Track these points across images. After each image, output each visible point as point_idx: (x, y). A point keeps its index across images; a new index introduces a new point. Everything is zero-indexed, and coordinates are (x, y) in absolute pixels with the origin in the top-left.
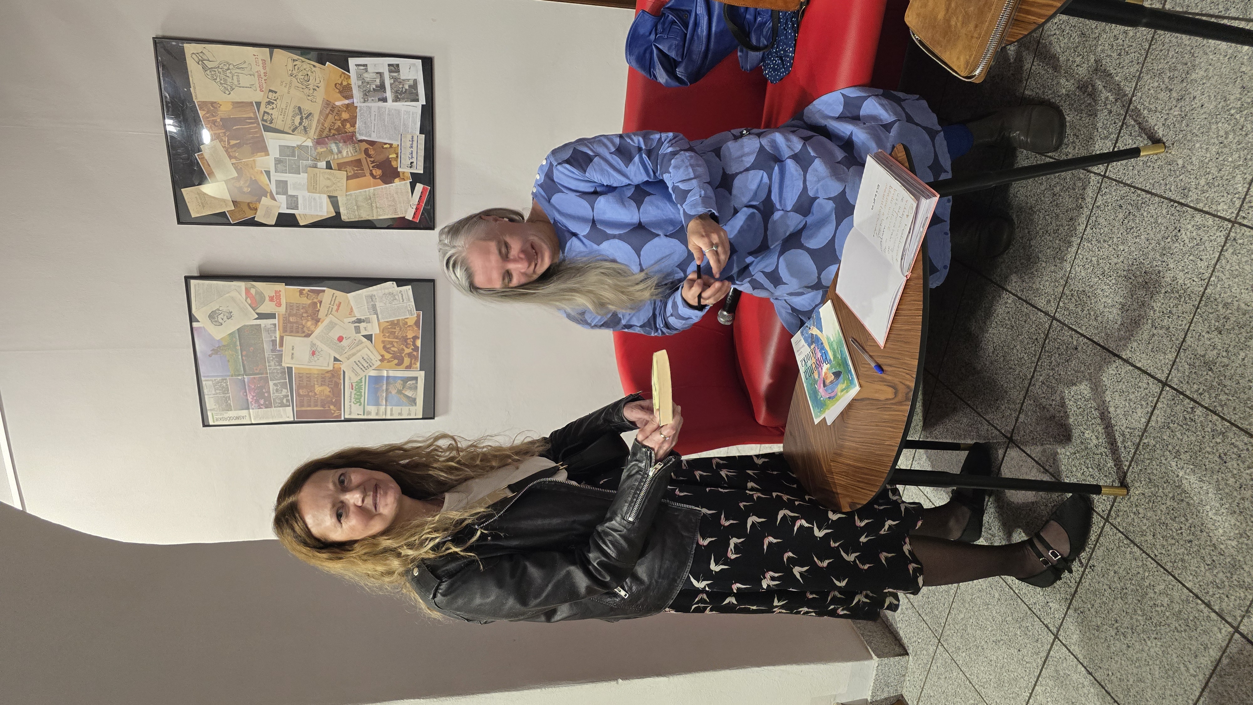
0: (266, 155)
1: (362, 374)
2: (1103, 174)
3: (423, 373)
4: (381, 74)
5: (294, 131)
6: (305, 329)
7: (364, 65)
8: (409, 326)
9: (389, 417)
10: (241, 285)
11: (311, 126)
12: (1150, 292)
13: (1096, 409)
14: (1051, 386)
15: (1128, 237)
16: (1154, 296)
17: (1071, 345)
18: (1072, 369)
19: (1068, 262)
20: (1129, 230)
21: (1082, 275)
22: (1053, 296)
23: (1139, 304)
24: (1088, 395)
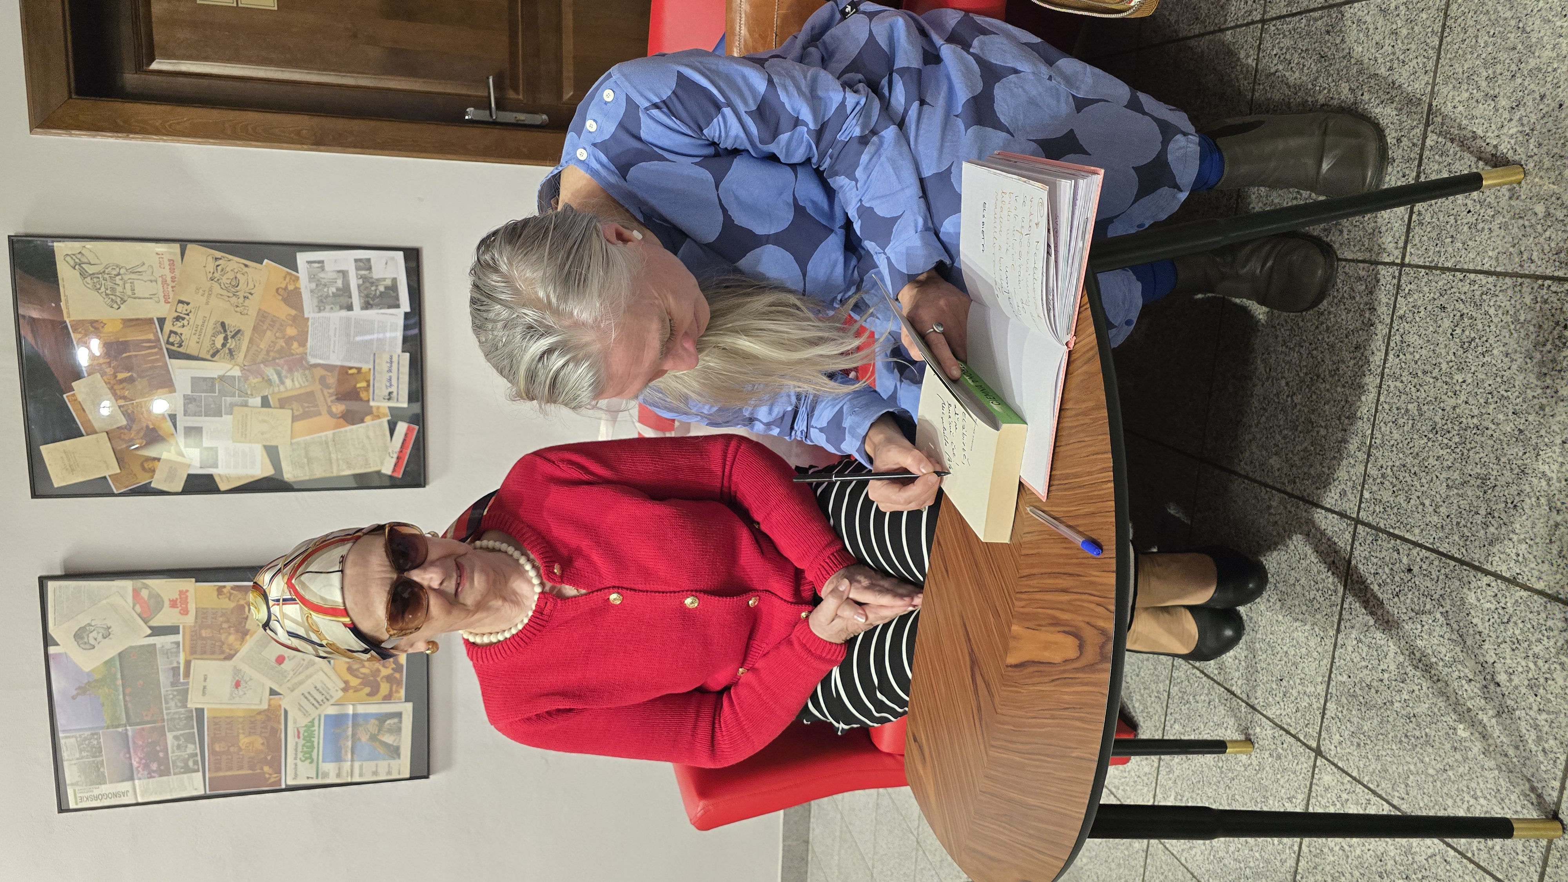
0: (170, 392)
1: (314, 713)
2: (1398, 261)
3: (409, 706)
4: (344, 273)
5: (213, 355)
6: (225, 648)
7: (319, 262)
9: (357, 779)
10: (127, 585)
11: (239, 348)
12: (1531, 448)
13: (1470, 680)
14: (1375, 644)
15: (1467, 357)
16: (1541, 453)
17: (1398, 565)
18: (1409, 609)
19: (1365, 420)
20: (1467, 344)
21: (1395, 438)
22: (1349, 484)
23: (1515, 472)
24: (1448, 655)
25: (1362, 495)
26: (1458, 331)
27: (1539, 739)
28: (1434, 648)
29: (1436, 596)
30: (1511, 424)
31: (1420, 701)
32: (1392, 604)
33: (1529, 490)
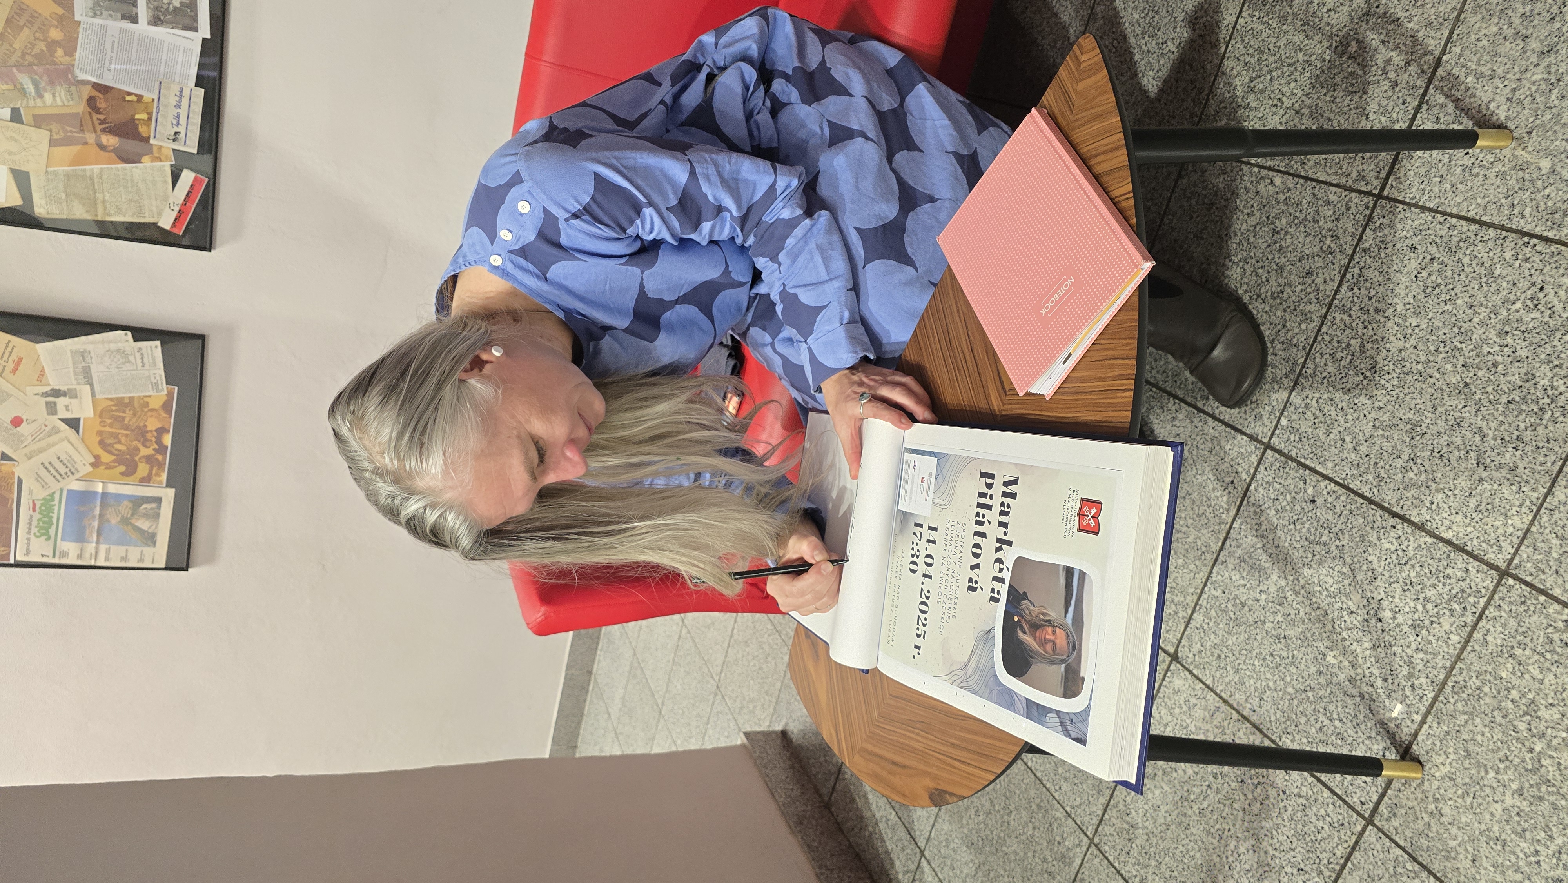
1: (55, 486)
2: (1376, 192)
3: (171, 492)
8: (152, 410)
9: (101, 563)
12: (1473, 402)
13: (1352, 612)
14: (1259, 565)
15: (1427, 302)
16: (1482, 408)
17: (1301, 494)
18: (1304, 538)
19: (1300, 348)
20: (1430, 289)
21: (1329, 370)
22: (1267, 408)
23: (1450, 423)
24: (1334, 586)
25: (1278, 421)
26: (1424, 274)
27: (1410, 675)
28: (1321, 577)
29: (1335, 530)
30: (1458, 377)
31: (1294, 625)
32: (1286, 531)
33: (1460, 442)
